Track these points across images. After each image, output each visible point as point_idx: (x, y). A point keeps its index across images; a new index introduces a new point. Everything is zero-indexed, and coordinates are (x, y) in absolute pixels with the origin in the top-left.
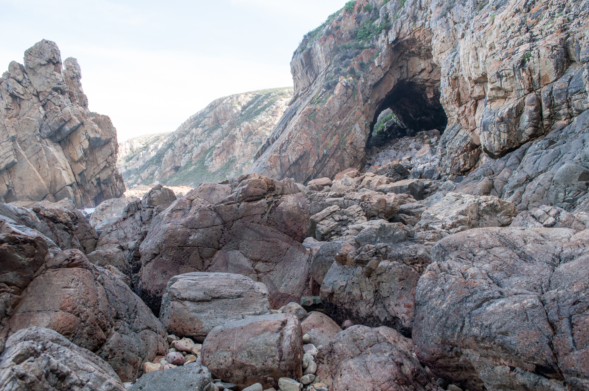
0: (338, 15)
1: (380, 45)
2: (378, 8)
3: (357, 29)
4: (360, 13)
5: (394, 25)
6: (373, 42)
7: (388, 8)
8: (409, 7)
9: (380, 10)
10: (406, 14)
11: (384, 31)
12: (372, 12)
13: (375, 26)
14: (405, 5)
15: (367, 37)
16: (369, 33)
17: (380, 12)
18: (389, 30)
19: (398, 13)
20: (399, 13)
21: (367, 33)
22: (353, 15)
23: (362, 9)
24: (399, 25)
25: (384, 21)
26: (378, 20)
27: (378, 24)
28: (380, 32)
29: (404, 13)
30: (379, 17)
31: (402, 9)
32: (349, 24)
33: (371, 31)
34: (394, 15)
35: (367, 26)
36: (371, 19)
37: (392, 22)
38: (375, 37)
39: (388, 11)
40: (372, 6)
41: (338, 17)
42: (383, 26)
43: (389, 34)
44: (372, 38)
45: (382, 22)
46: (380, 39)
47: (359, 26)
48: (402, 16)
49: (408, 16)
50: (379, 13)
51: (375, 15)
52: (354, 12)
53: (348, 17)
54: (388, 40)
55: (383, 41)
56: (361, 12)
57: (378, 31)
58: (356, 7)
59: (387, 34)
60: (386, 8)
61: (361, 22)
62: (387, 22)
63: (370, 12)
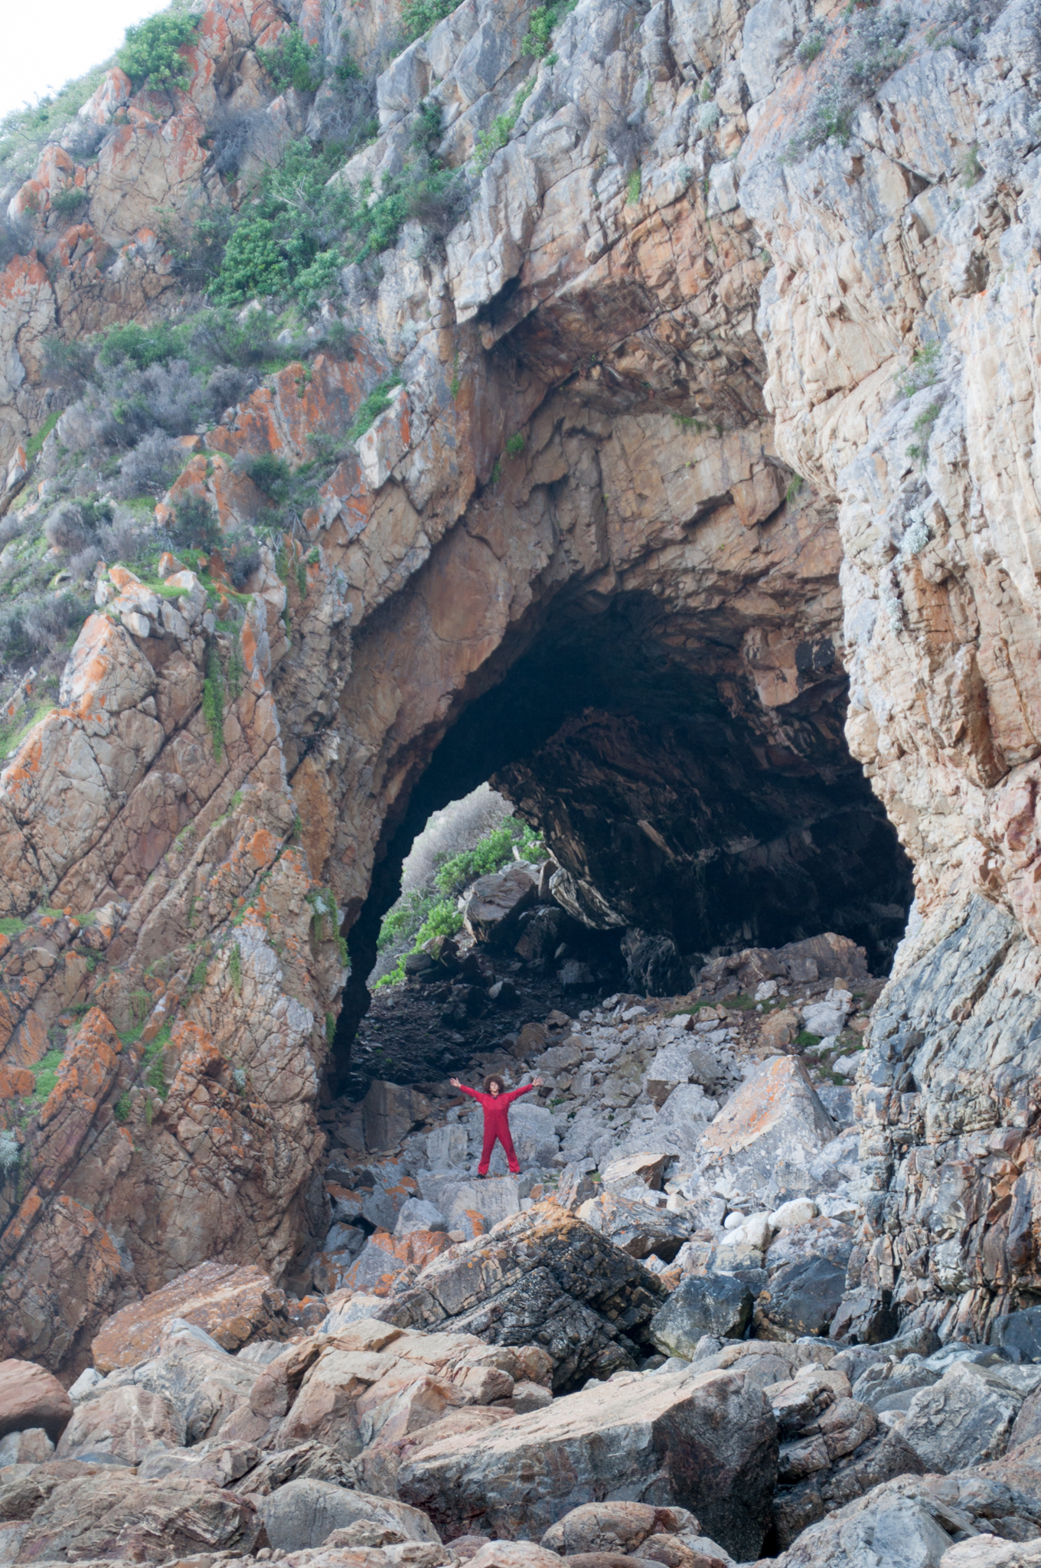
0: (74, 113)
1: (389, 333)
2: (367, 66)
3: (220, 214)
4: (236, 101)
5: (484, 190)
6: (339, 310)
7: (439, 66)
8: (584, 62)
9: (384, 82)
10: (566, 114)
11: (414, 234)
12: (325, 93)
13: (346, 198)
14: (560, 49)
15: (293, 272)
16: (310, 248)
17: (381, 98)
18: (453, 223)
19: (510, 104)
20: (520, 102)
21: (291, 243)
22: (187, 112)
23: (252, 72)
24: (521, 191)
25: (415, 162)
26: (370, 150)
27: (368, 184)
28: (391, 241)
29: (550, 101)
30: (373, 132)
31: (541, 73)
32: (156, 182)
33: (324, 235)
34: (482, 122)
35: (291, 195)
36: (317, 146)
37: (471, 167)
38: (349, 272)
39: (437, 90)
40: (323, 51)
41: (74, 127)
42: (408, 198)
43: (457, 249)
44: (329, 280)
45: (398, 165)
46: (385, 287)
47: (232, 191)
48: (543, 126)
49: (585, 121)
50: (371, 103)
51: (348, 117)
52: (188, 91)
53: (151, 132)
54: (447, 297)
55: (415, 304)
56: (246, 90)
57: (375, 235)
58: (203, 61)
59: (436, 251)
60: (420, 65)
61: (249, 168)
62: (434, 169)
63: (308, 94)
